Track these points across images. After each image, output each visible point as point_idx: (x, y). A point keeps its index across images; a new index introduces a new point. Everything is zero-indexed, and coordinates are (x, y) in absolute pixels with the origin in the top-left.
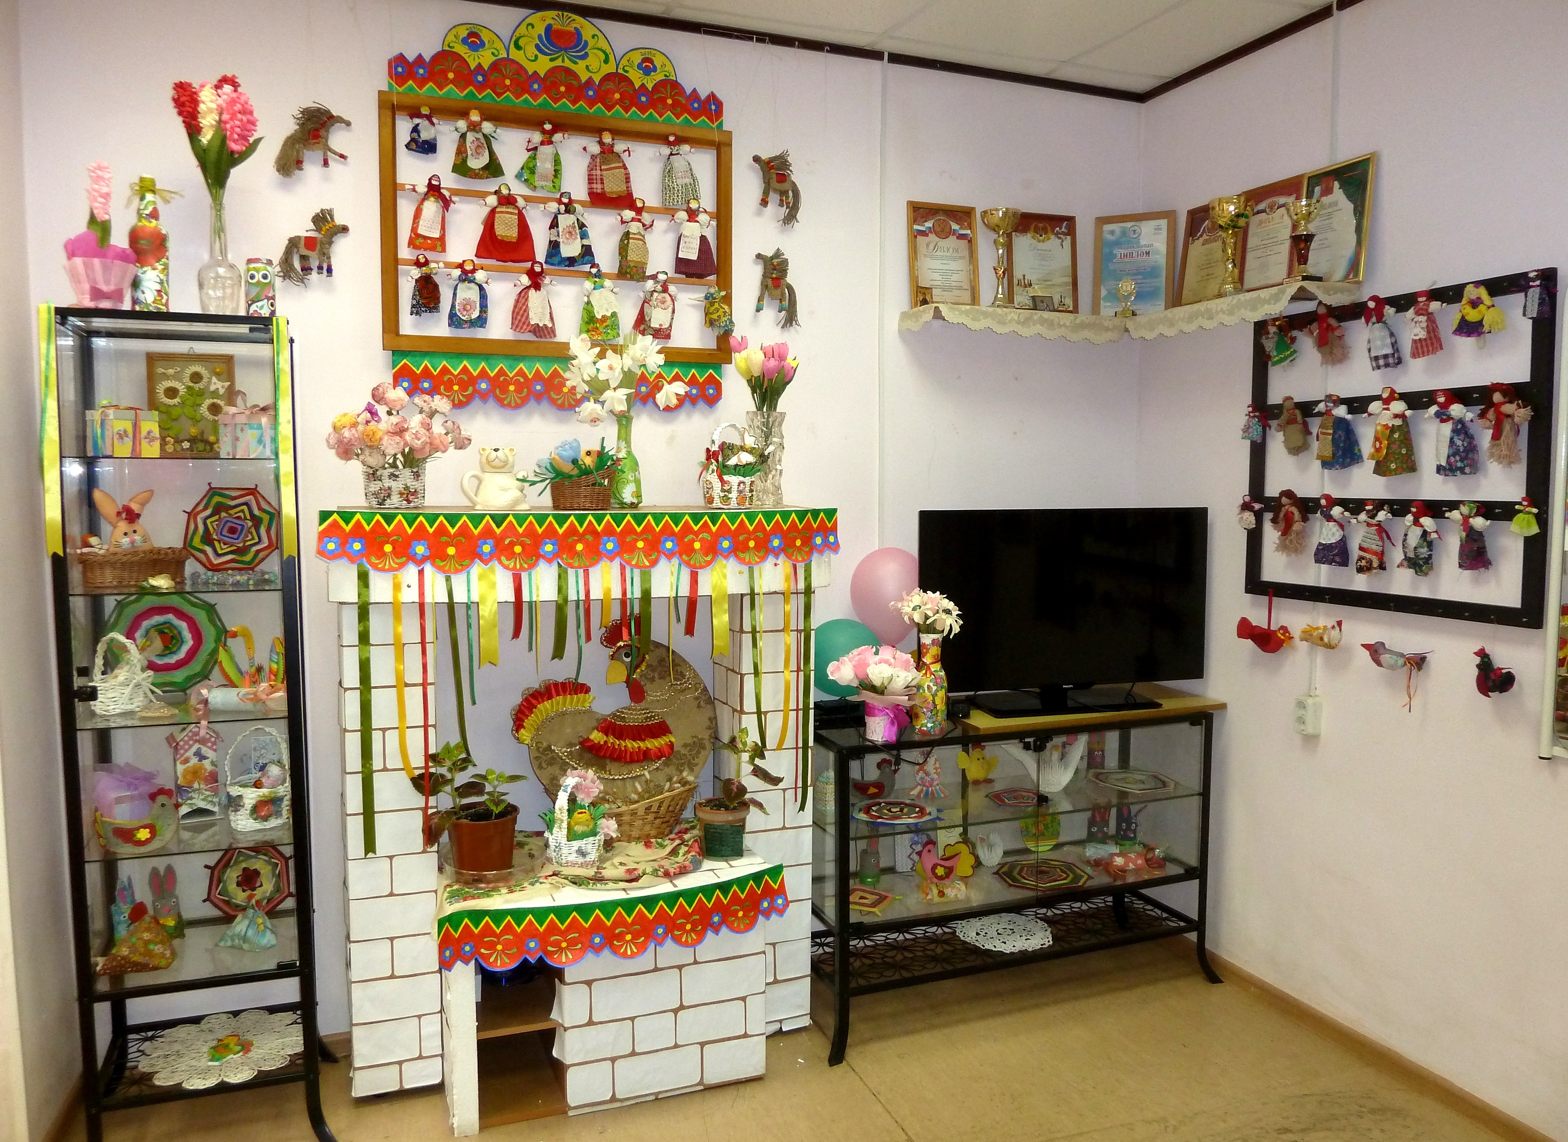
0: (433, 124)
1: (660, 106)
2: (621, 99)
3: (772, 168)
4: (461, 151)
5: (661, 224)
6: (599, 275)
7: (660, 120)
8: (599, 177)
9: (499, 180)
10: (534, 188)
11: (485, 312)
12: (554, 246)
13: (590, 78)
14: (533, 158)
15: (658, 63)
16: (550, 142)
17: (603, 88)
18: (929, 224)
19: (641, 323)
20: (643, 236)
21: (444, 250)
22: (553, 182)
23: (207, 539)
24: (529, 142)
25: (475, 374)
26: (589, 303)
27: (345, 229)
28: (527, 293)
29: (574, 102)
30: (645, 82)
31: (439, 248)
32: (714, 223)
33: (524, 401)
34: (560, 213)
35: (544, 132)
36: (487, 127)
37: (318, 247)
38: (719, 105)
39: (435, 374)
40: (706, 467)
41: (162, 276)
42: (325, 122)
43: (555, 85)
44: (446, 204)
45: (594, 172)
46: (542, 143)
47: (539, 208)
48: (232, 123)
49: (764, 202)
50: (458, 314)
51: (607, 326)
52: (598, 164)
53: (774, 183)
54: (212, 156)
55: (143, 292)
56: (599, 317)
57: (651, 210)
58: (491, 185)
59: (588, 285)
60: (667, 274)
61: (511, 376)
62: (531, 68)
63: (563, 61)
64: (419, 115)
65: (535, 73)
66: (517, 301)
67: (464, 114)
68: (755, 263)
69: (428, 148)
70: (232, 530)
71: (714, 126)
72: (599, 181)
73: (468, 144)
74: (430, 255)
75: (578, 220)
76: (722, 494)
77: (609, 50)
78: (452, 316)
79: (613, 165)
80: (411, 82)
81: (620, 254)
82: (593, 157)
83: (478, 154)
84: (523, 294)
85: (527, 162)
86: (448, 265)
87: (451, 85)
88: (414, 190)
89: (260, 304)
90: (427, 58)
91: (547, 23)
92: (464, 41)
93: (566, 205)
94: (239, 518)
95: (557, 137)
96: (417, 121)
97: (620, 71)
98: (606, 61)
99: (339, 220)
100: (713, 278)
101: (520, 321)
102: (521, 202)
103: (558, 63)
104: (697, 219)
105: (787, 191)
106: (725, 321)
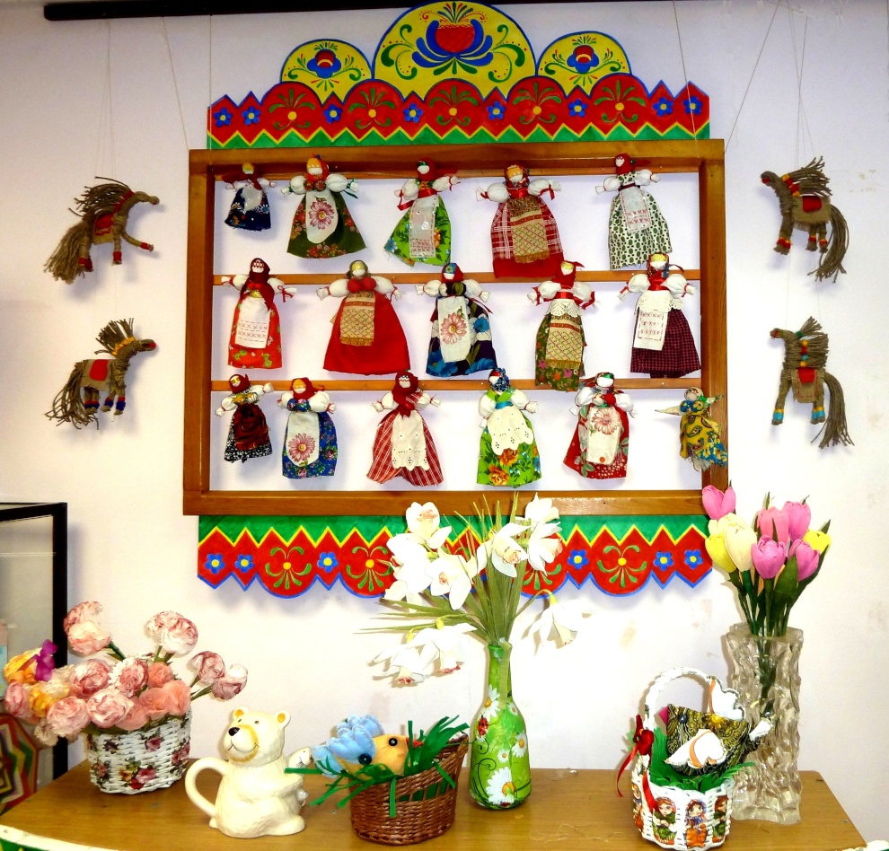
1: (604, 116)
2: (543, 114)
3: (796, 188)
4: (299, 219)
5: (608, 296)
10: (411, 262)
13: (496, 90)
15: (599, 51)
16: (434, 192)
17: (515, 103)
20: (578, 320)
22: (437, 250)
24: (401, 195)
25: (315, 544)
27: (149, 346)
28: (392, 419)
29: (470, 130)
30: (580, 83)
31: (268, 363)
32: (694, 288)
35: (421, 178)
36: (336, 181)
37: (109, 374)
38: (702, 101)
39: (258, 545)
42: (122, 202)
43: (443, 108)
49: (783, 246)
50: (290, 457)
51: (514, 465)
53: (799, 212)
56: (498, 452)
57: (590, 278)
58: (339, 264)
61: (369, 545)
62: (405, 89)
63: (454, 71)
65: (413, 94)
66: (380, 433)
68: (771, 345)
71: (694, 135)
73: (309, 210)
74: (253, 374)
77: (523, 45)
79: (526, 215)
80: (237, 133)
83: (322, 221)
84: (387, 421)
87: (292, 130)
90: (260, 96)
91: (429, 21)
92: (312, 65)
93: (449, 283)
95: (441, 183)
96: (240, 185)
97: (542, 73)
98: (520, 62)
99: (143, 334)
100: (697, 374)
101: (381, 461)
102: (384, 286)
103: (448, 75)
104: (664, 284)
105: (824, 224)
106: (711, 449)
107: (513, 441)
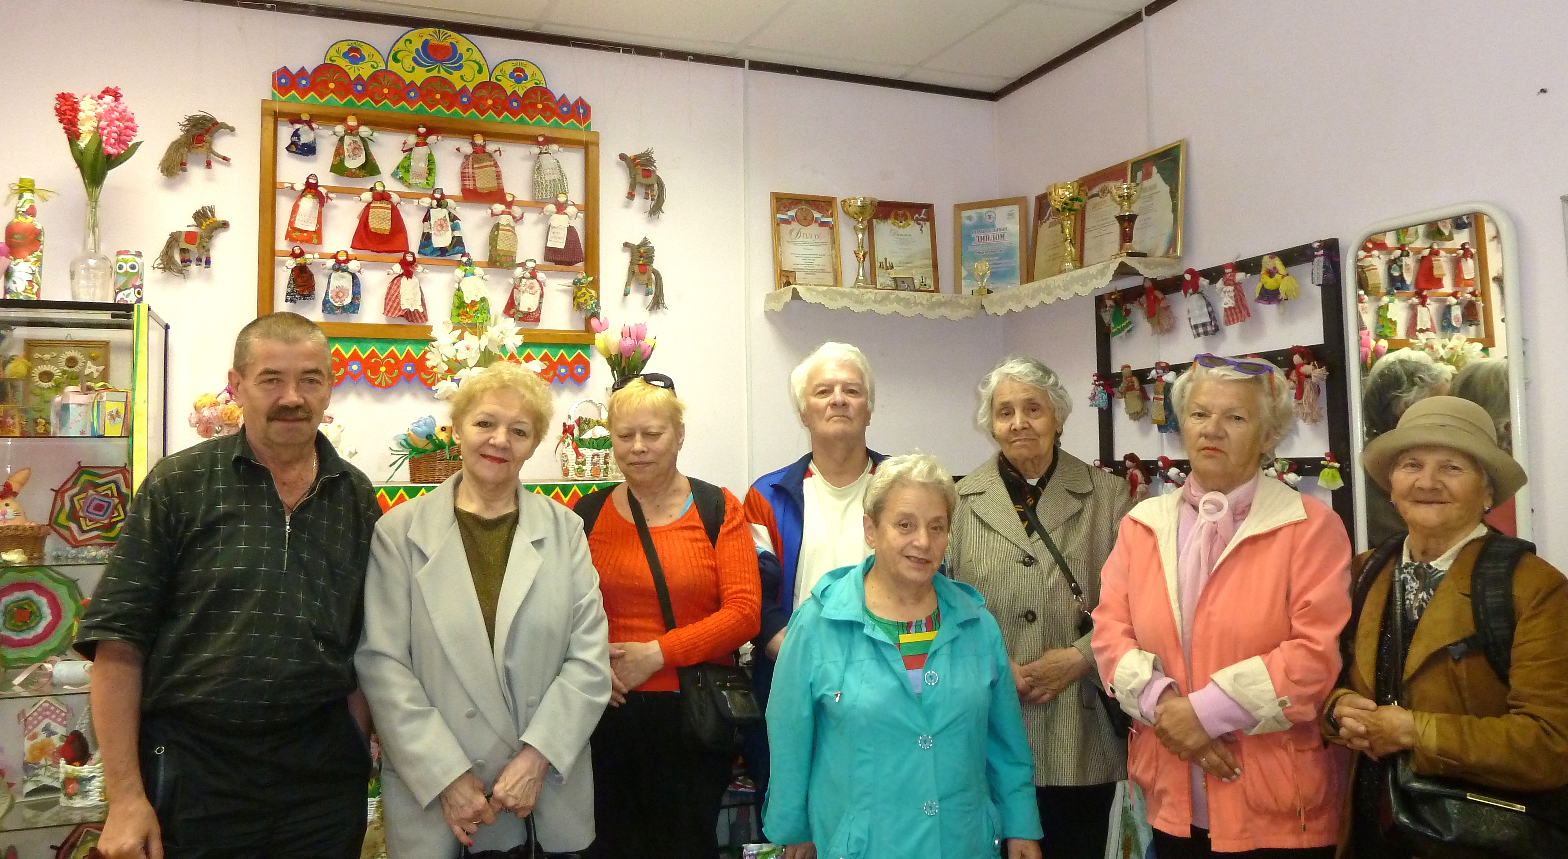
0: (312, 129)
1: (531, 110)
2: (494, 105)
3: (638, 164)
4: (339, 152)
5: (530, 217)
6: (470, 263)
7: (531, 122)
8: (471, 175)
9: (377, 178)
10: (409, 185)
11: (358, 299)
12: (427, 238)
13: (465, 87)
14: (408, 158)
15: (528, 72)
16: (426, 144)
17: (477, 95)
18: (792, 213)
19: (511, 307)
20: (513, 228)
21: (320, 242)
22: (427, 179)
23: (73, 516)
24: (405, 143)
25: (347, 356)
26: (459, 289)
27: (225, 225)
28: (399, 281)
29: (448, 109)
30: (516, 89)
31: (315, 241)
32: (581, 215)
33: (395, 381)
34: (432, 208)
35: (419, 135)
36: (364, 131)
37: (198, 241)
38: (587, 108)
40: (562, 440)
41: (34, 268)
42: (210, 128)
43: (431, 93)
44: (322, 200)
45: (466, 171)
46: (417, 145)
47: (413, 203)
48: (109, 129)
49: (631, 196)
50: (331, 300)
51: (476, 311)
52: (470, 163)
53: (640, 178)
54: (89, 158)
55: (15, 283)
56: (468, 301)
57: (521, 204)
58: (367, 183)
59: (459, 272)
60: (535, 262)
61: (382, 357)
62: (407, 78)
63: (439, 72)
64: (299, 121)
65: (412, 82)
66: (390, 288)
67: (342, 120)
68: (624, 251)
69: (308, 150)
70: (99, 508)
71: (582, 128)
72: (471, 179)
73: (346, 147)
74: (305, 247)
75: (450, 213)
76: (577, 467)
77: (482, 62)
78: (326, 302)
79: (485, 164)
80: (293, 92)
81: (490, 244)
82: (467, 157)
83: (355, 155)
84: (396, 281)
85: (403, 161)
86: (323, 256)
87: (332, 94)
88: (292, 188)
89: (126, 292)
90: (310, 70)
91: (423, 39)
92: (345, 55)
93: (438, 200)
94: (106, 495)
95: (432, 139)
96: (297, 126)
97: (493, 80)
98: (480, 71)
99: (220, 217)
100: (581, 265)
101: (392, 306)
102: (395, 198)
103: (434, 73)
104: (565, 211)
105: (652, 185)
106: (592, 305)
107: (476, 295)
